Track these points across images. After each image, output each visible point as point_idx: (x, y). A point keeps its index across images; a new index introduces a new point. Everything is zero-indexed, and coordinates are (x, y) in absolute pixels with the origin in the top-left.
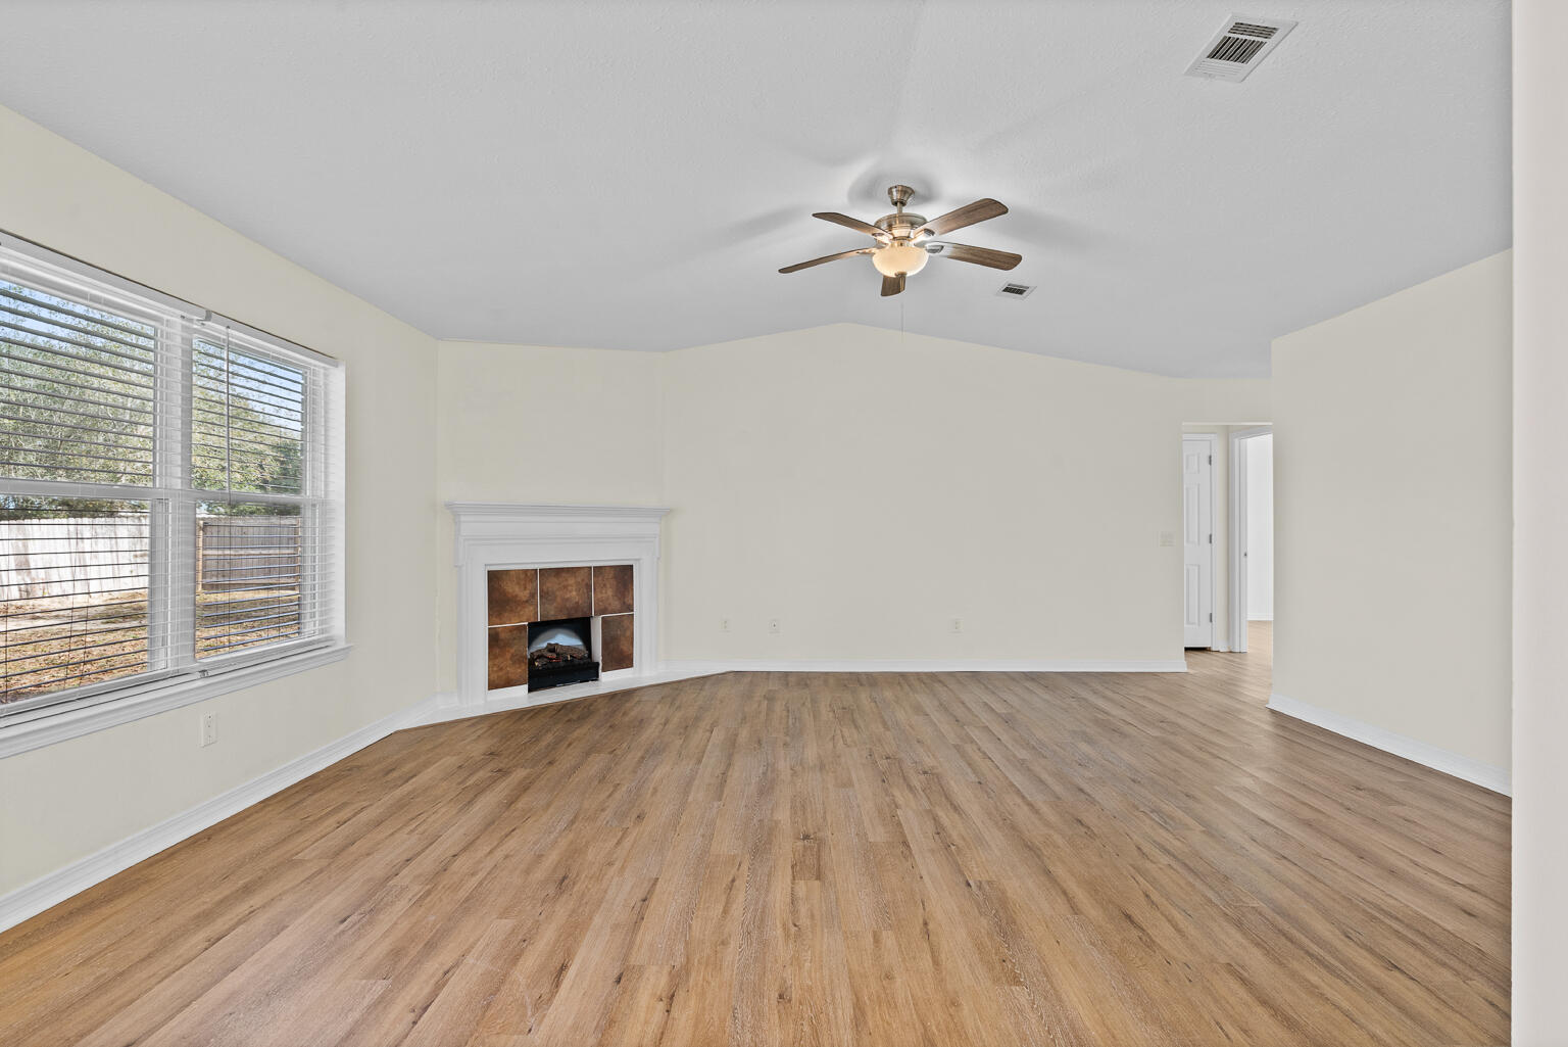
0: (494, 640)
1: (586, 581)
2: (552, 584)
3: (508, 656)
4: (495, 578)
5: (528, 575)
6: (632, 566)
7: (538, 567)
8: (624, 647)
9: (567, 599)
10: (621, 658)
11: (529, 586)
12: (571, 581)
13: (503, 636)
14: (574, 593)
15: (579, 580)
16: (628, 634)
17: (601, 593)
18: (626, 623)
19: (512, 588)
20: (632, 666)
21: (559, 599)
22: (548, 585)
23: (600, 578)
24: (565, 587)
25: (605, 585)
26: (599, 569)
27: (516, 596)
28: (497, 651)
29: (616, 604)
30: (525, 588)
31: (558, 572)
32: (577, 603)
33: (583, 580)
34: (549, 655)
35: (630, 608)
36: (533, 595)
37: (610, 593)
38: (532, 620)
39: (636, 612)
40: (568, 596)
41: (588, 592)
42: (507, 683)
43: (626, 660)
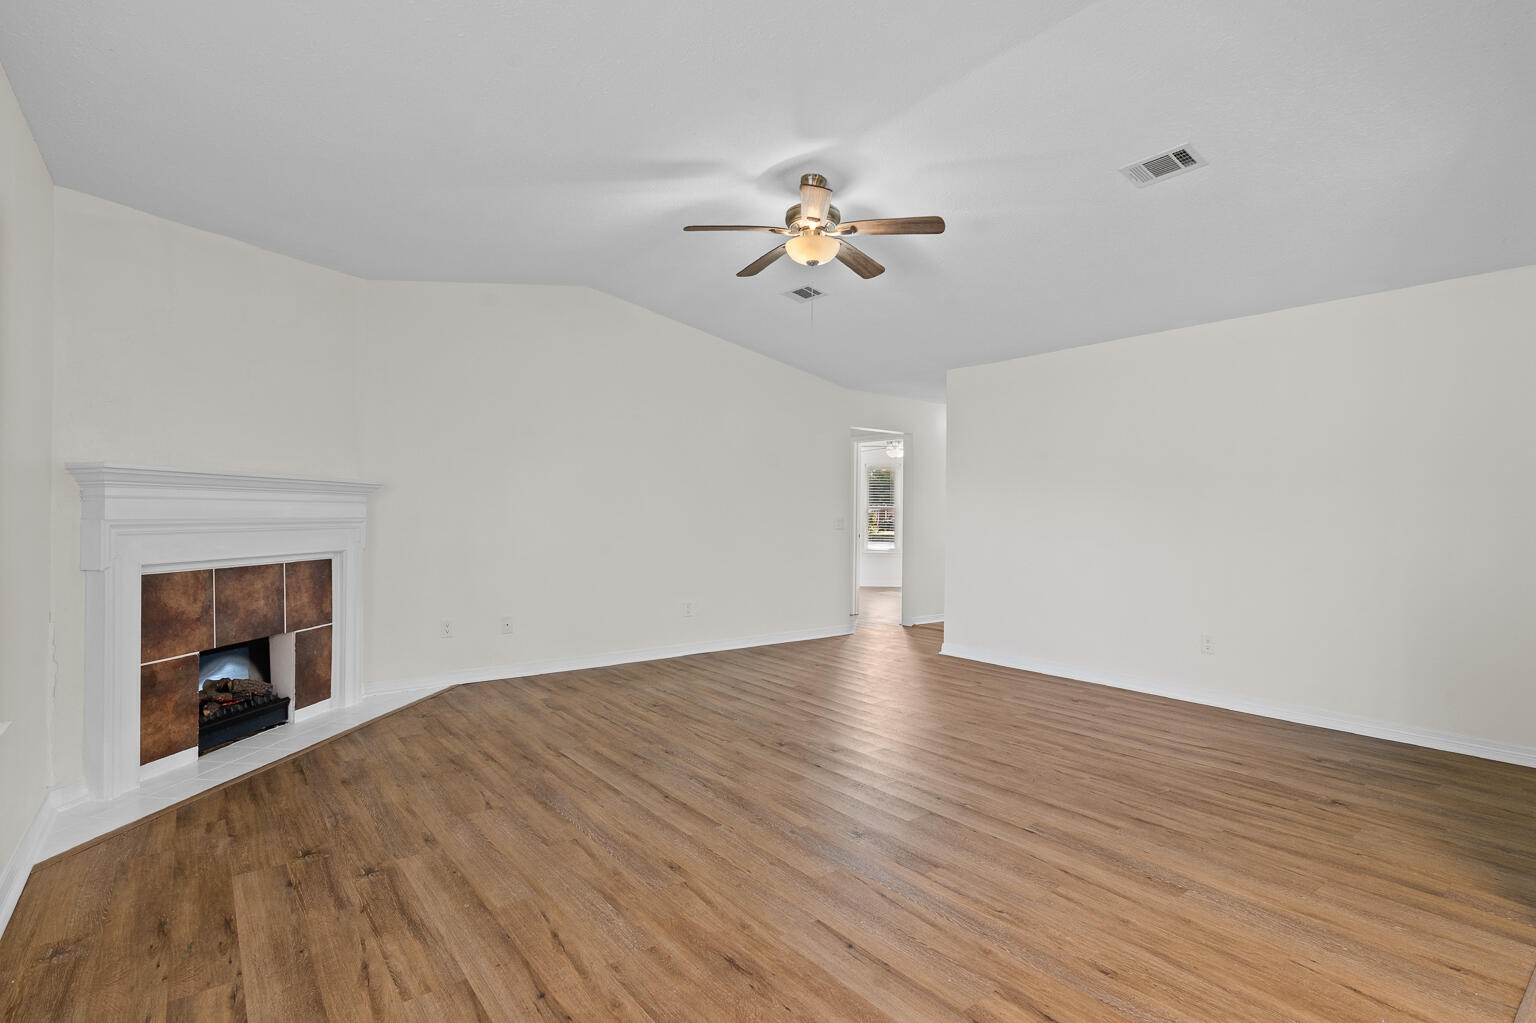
0: (149, 683)
1: (278, 583)
2: (232, 591)
3: (170, 705)
4: (152, 585)
5: (199, 580)
6: (330, 560)
7: (214, 566)
8: (320, 672)
9: (254, 612)
10: (315, 686)
11: (202, 596)
12: (258, 585)
13: (162, 677)
14: (262, 603)
15: (268, 582)
16: (326, 653)
17: (296, 599)
18: (325, 638)
19: (176, 602)
20: (329, 696)
21: (242, 614)
22: (228, 593)
23: (294, 580)
24: (250, 594)
25: (299, 588)
26: (293, 567)
27: (183, 613)
28: (154, 701)
29: (312, 614)
30: (196, 600)
31: (242, 573)
32: (265, 616)
33: (273, 584)
34: (221, 697)
35: (328, 618)
36: (207, 609)
37: (305, 598)
38: (206, 647)
39: (335, 623)
40: (254, 607)
41: (279, 600)
42: (171, 749)
43: (323, 689)
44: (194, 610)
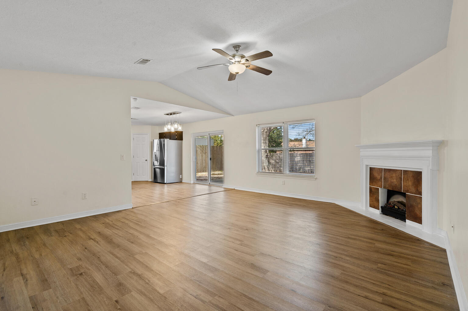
0: (371, 190)
1: (400, 176)
3: (374, 197)
4: (371, 170)
5: (380, 170)
6: (421, 172)
7: (383, 168)
8: (418, 212)
9: (392, 182)
10: (417, 217)
11: (380, 174)
12: (394, 175)
13: (373, 190)
14: (395, 180)
15: (397, 175)
16: (419, 206)
17: (406, 183)
18: (418, 200)
19: (376, 174)
20: (422, 224)
21: (389, 182)
22: (386, 175)
23: (406, 176)
24: (392, 177)
25: (408, 179)
26: (406, 172)
27: (376, 177)
28: (372, 195)
29: (413, 189)
30: (379, 175)
31: (390, 170)
32: (396, 184)
33: (399, 175)
35: (420, 193)
36: (381, 178)
37: (410, 183)
38: (381, 187)
39: (423, 196)
40: (392, 181)
41: (400, 181)
42: (374, 207)
43: (418, 219)
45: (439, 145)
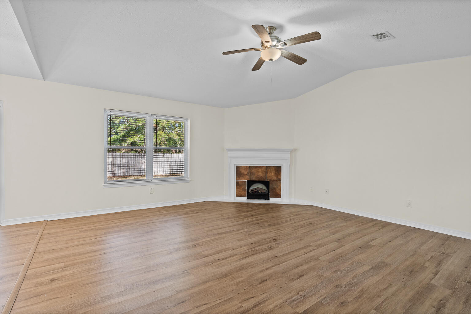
0: (238, 183)
1: (265, 170)
2: (254, 170)
3: (241, 188)
4: (238, 168)
5: (247, 168)
6: (281, 167)
7: (250, 165)
8: (278, 191)
9: (259, 175)
10: (276, 194)
12: (260, 170)
13: (240, 183)
14: (261, 174)
15: (262, 170)
16: (279, 187)
17: (270, 174)
18: (278, 184)
19: (243, 171)
20: (280, 198)
21: (256, 175)
22: (253, 170)
23: (269, 170)
24: (258, 172)
25: (271, 172)
26: (269, 167)
27: (244, 173)
28: (238, 187)
29: (275, 178)
30: (246, 171)
31: (256, 167)
32: (262, 176)
34: (255, 190)
35: (280, 180)
36: (249, 173)
37: (273, 174)
38: (248, 180)
39: (282, 181)
40: (259, 174)
41: (265, 173)
42: (241, 196)
43: (278, 196)
44: (246, 173)
45: (292, 151)
